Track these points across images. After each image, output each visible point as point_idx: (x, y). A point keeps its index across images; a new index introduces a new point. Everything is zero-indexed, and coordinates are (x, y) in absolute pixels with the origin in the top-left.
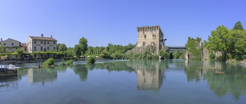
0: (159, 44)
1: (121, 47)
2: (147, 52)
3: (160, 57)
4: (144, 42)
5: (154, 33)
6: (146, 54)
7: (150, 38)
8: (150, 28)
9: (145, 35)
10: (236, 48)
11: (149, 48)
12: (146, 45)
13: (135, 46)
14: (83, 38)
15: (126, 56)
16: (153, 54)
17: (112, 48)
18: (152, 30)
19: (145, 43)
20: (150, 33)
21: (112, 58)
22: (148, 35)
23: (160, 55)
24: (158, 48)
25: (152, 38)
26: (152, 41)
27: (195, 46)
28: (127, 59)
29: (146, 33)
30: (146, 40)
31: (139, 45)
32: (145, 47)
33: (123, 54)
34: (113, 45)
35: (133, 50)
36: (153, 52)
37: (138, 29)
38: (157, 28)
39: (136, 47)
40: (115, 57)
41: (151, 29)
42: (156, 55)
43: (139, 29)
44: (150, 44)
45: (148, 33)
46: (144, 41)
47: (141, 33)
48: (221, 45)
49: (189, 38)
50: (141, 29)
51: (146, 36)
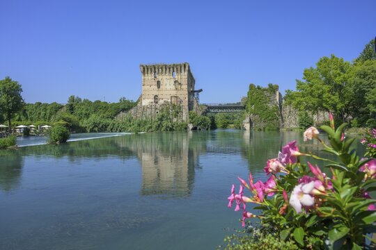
0: (187, 99)
1: (104, 105)
2: (163, 116)
3: (191, 126)
4: (157, 96)
5: (176, 77)
6: (161, 120)
7: (168, 87)
8: (169, 68)
9: (158, 82)
10: (369, 103)
11: (168, 109)
12: (161, 102)
13: (136, 104)
14: (8, 80)
15: (117, 125)
16: (175, 120)
17: (83, 107)
18: (173, 71)
19: (160, 97)
20: (168, 77)
21: (83, 130)
22: (165, 81)
23: (191, 123)
24: (187, 107)
25: (173, 87)
26: (174, 93)
27: (266, 103)
28: (120, 131)
29: (159, 77)
30: (161, 93)
31: (145, 102)
32: (158, 106)
33: (110, 121)
34: (80, 101)
35: (132, 111)
36: (176, 116)
37: (144, 69)
38: (183, 68)
39: (139, 105)
40: (91, 127)
41: (172, 69)
42: (183, 121)
43: (146, 70)
44: (169, 101)
45: (165, 77)
46: (156, 93)
47: (150, 77)
48: (329, 98)
49: (251, 86)
50: (149, 70)
51: (161, 83)
